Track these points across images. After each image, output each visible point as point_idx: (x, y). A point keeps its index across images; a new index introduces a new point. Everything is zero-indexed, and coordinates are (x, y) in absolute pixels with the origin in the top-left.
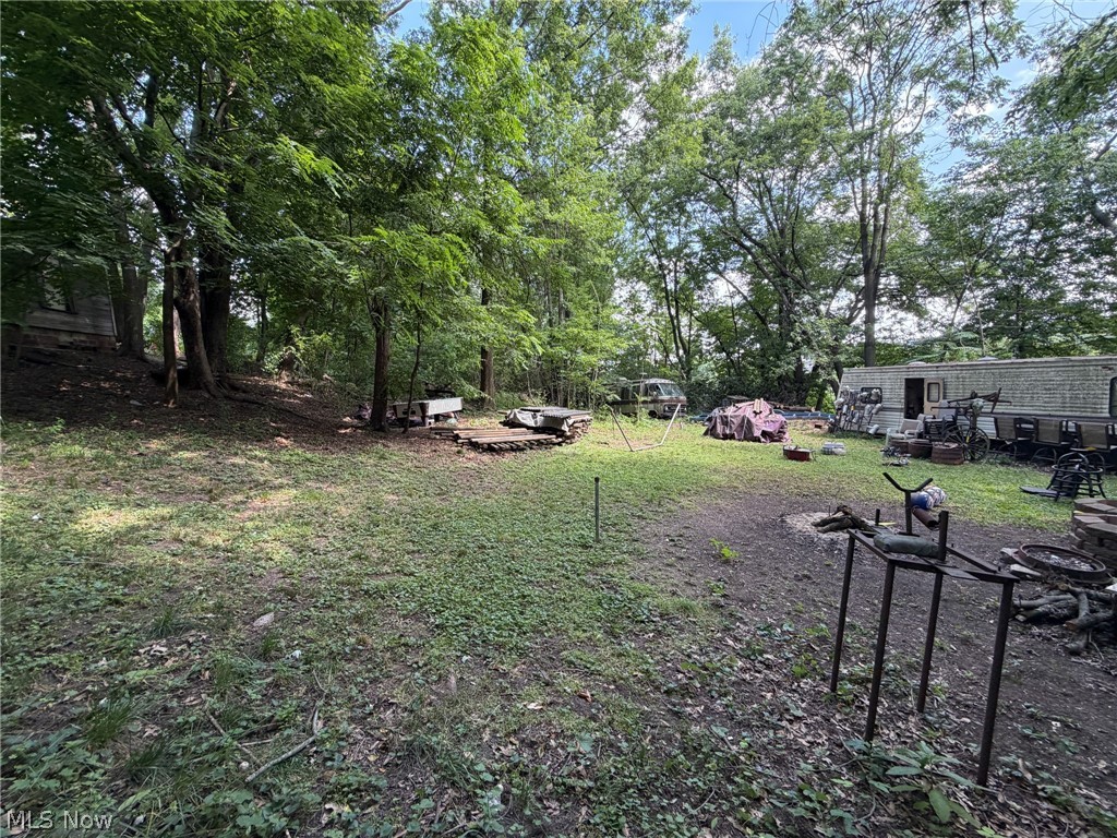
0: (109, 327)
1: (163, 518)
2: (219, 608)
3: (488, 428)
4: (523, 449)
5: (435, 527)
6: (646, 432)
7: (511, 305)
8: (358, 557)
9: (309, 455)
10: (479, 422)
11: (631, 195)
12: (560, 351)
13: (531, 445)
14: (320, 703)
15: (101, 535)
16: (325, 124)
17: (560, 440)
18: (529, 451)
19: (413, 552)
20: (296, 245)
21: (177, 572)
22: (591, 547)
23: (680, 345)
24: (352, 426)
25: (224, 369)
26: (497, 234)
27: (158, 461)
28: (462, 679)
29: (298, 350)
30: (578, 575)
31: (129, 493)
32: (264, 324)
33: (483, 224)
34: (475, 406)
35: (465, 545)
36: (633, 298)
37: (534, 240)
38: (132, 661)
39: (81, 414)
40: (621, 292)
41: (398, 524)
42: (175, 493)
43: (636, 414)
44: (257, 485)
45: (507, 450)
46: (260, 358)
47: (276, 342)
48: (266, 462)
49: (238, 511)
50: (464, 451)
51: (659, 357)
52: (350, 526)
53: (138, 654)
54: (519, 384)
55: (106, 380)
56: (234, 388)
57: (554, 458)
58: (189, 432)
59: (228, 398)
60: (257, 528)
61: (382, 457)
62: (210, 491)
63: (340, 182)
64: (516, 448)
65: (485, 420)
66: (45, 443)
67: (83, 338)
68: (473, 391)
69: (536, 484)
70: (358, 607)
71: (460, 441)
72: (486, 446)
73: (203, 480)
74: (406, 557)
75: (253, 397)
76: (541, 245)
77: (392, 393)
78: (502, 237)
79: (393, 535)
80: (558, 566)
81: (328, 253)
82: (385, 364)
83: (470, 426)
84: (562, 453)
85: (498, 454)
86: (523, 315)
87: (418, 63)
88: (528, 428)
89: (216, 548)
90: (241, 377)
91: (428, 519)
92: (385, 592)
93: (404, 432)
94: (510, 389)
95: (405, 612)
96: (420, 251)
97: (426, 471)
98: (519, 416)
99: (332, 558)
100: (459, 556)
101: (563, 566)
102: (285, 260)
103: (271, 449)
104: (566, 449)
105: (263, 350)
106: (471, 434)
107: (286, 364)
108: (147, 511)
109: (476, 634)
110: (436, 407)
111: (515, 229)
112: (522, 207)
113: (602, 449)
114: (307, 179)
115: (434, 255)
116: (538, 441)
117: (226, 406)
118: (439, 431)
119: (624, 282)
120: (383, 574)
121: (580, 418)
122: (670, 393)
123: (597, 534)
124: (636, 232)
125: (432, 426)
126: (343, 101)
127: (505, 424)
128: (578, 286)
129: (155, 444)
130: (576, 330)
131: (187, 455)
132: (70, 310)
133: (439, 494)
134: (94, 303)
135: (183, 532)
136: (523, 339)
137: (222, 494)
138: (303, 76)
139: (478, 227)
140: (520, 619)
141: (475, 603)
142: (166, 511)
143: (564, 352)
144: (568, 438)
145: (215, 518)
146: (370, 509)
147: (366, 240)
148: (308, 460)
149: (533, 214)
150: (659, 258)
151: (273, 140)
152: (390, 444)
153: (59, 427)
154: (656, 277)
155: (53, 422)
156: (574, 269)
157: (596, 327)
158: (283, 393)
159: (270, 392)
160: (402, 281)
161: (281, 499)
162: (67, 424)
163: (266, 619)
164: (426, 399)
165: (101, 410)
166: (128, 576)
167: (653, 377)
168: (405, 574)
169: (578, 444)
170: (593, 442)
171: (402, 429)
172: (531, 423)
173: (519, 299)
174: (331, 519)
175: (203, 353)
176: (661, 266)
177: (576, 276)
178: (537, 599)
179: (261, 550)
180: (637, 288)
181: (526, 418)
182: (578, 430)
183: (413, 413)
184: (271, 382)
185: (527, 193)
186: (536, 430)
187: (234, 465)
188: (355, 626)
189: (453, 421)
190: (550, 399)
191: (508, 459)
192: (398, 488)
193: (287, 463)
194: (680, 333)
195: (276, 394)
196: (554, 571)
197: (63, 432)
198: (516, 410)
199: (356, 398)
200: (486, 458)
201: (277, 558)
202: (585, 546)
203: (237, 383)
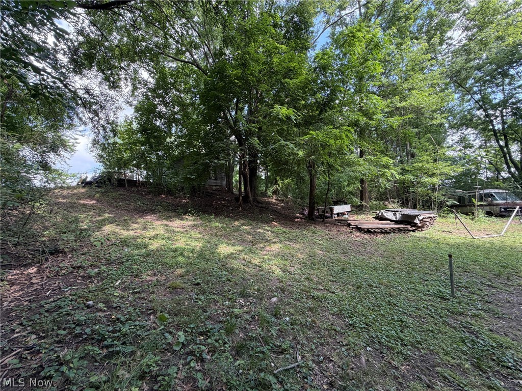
0: (224, 183)
1: (240, 251)
2: (259, 290)
3: (367, 220)
4: (389, 233)
5: (343, 270)
6: (483, 226)
7: (377, 155)
8: (308, 279)
9: (285, 230)
10: (360, 217)
11: (457, 79)
12: (409, 177)
13: (393, 230)
14: (299, 347)
15: (224, 255)
16: (290, 96)
17: (414, 228)
18: (392, 234)
19: (333, 281)
20: (280, 145)
21: (245, 273)
22: (448, 300)
23: (511, 165)
24: (300, 218)
25: (255, 195)
26: (368, 121)
27: (237, 229)
28: (368, 360)
29: (279, 186)
30: (441, 317)
31: (230, 240)
32: (267, 177)
33: (361, 118)
34: (358, 209)
35: (360, 283)
36: (463, 140)
37: (391, 120)
38: (235, 305)
39: (218, 212)
40: (453, 138)
41: (324, 266)
42: (242, 242)
43: (473, 214)
44: (268, 241)
45: (378, 233)
46: (266, 190)
47: (271, 184)
48: (270, 232)
49: (261, 251)
50: (354, 232)
51: (490, 174)
52: (303, 263)
53: (236, 302)
54: (383, 196)
55: (224, 201)
56: (258, 202)
57: (411, 239)
58: (245, 219)
59: (256, 206)
60: (268, 259)
61: (314, 233)
62: (253, 242)
63: (296, 116)
64: (384, 232)
65: (364, 216)
66: (210, 222)
67: (218, 187)
68: (357, 201)
69: (400, 254)
70: (310, 303)
71: (351, 226)
72: (366, 230)
73: (250, 238)
74: (330, 283)
75: (264, 206)
76: (395, 121)
77: (317, 203)
78: (372, 122)
79: (322, 271)
80: (424, 307)
81: (292, 146)
82: (314, 190)
83: (356, 219)
84: (416, 236)
85: (373, 234)
86: (385, 160)
87: (326, 57)
88: (391, 221)
89: (256, 265)
90: (260, 198)
91: (339, 265)
92: (322, 299)
93: (323, 221)
94: (377, 199)
95: (332, 312)
96: (330, 137)
97: (335, 241)
98: (385, 214)
99: (297, 277)
100: (358, 288)
101: (428, 308)
102: (276, 152)
103: (271, 226)
104: (418, 234)
105: (267, 187)
106: (357, 223)
107: (275, 192)
108: (235, 247)
109: (374, 336)
110: (337, 209)
111: (379, 116)
112: (382, 104)
113: (446, 235)
114: (284, 119)
115: (336, 138)
116: (398, 228)
117: (256, 209)
118: (340, 221)
119: (455, 131)
120: (319, 290)
121: (428, 216)
122: (505, 199)
123: (453, 292)
124: (463, 99)
125: (336, 218)
126: (296, 84)
127: (376, 218)
128: (419, 139)
129: (237, 223)
130: (420, 165)
131: (245, 227)
132: (216, 179)
133: (343, 253)
134: (221, 176)
135: (246, 257)
136: (386, 172)
137: (256, 243)
138: (283, 81)
139: (358, 120)
140: (401, 335)
141: (370, 317)
142: (240, 248)
143: (412, 177)
144: (419, 227)
145: (255, 253)
146: (311, 256)
147: (306, 138)
148: (284, 232)
149: (389, 106)
150: (485, 110)
151: (273, 108)
152: (317, 227)
153: (213, 217)
154: (483, 123)
155: (211, 215)
156: (416, 130)
157: (435, 161)
158: (274, 204)
159: (269, 203)
160: (322, 152)
161: (276, 248)
162: (215, 216)
163: (275, 300)
164: (333, 205)
165: (222, 211)
166: (232, 271)
167: (488, 188)
168: (330, 292)
169: (427, 231)
170: (439, 231)
171: (322, 220)
172: (394, 218)
173: (382, 152)
174: (295, 259)
175: (249, 190)
176: (487, 116)
177: (418, 134)
178: (412, 326)
179: (271, 269)
180: (466, 132)
181: (390, 215)
182: (427, 223)
183: (327, 212)
184: (270, 200)
185: (384, 97)
186: (397, 222)
187: (259, 232)
188: (310, 313)
189: (346, 216)
190: (404, 204)
191: (380, 237)
192: (323, 248)
193: (277, 233)
194: (510, 157)
195: (271, 204)
196: (421, 310)
197: (214, 218)
198: (383, 211)
199: (301, 205)
200: (367, 236)
201: (276, 273)
202: (443, 298)
203: (259, 200)
